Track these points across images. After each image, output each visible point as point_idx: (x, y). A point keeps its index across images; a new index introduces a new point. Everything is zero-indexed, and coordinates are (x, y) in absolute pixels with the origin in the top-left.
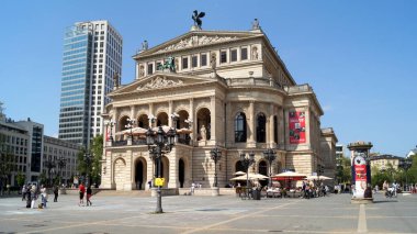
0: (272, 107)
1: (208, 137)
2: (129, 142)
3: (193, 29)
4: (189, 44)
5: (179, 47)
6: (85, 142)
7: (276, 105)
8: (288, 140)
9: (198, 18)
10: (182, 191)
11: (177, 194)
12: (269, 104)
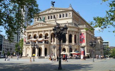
0: (74, 32)
1: (54, 42)
2: (31, 43)
3: (51, 7)
4: (50, 12)
5: (47, 13)
6: (18, 40)
7: (75, 31)
8: (79, 42)
9: (53, 3)
10: (45, 57)
11: (44, 58)
12: (73, 31)
